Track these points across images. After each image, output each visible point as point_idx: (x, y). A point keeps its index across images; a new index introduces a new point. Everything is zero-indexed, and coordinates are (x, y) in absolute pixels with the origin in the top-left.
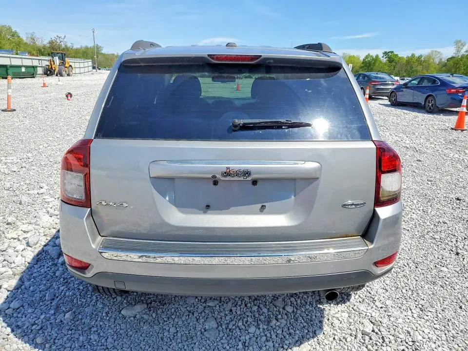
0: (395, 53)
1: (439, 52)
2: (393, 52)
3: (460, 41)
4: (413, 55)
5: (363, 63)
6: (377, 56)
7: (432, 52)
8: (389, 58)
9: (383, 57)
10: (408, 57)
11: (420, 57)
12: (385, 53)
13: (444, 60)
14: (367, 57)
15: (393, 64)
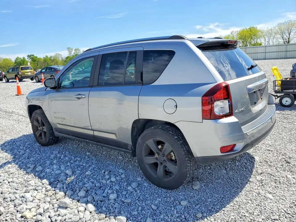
0: (35, 56)
1: (60, 54)
2: (33, 55)
3: (70, 48)
4: (47, 56)
5: (15, 63)
6: (24, 58)
7: (56, 54)
8: (32, 59)
9: (28, 58)
10: (44, 58)
11: (51, 57)
12: (28, 56)
13: (64, 59)
14: (17, 59)
15: (36, 62)
